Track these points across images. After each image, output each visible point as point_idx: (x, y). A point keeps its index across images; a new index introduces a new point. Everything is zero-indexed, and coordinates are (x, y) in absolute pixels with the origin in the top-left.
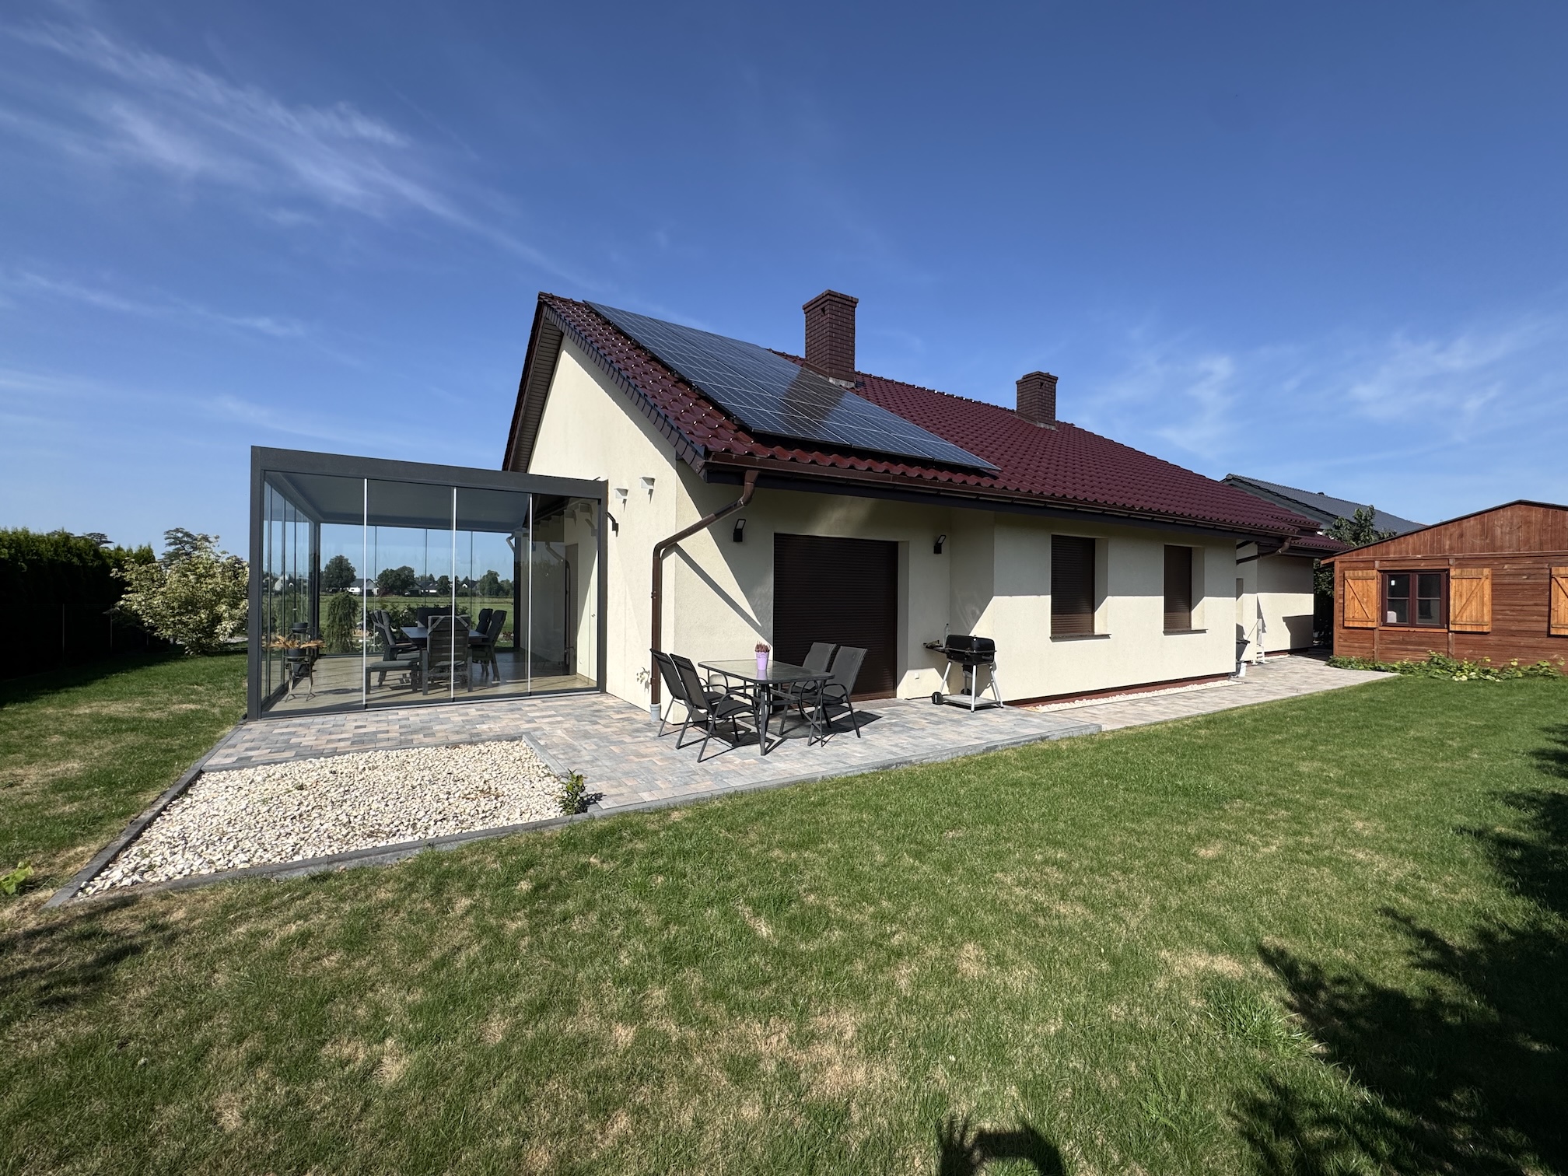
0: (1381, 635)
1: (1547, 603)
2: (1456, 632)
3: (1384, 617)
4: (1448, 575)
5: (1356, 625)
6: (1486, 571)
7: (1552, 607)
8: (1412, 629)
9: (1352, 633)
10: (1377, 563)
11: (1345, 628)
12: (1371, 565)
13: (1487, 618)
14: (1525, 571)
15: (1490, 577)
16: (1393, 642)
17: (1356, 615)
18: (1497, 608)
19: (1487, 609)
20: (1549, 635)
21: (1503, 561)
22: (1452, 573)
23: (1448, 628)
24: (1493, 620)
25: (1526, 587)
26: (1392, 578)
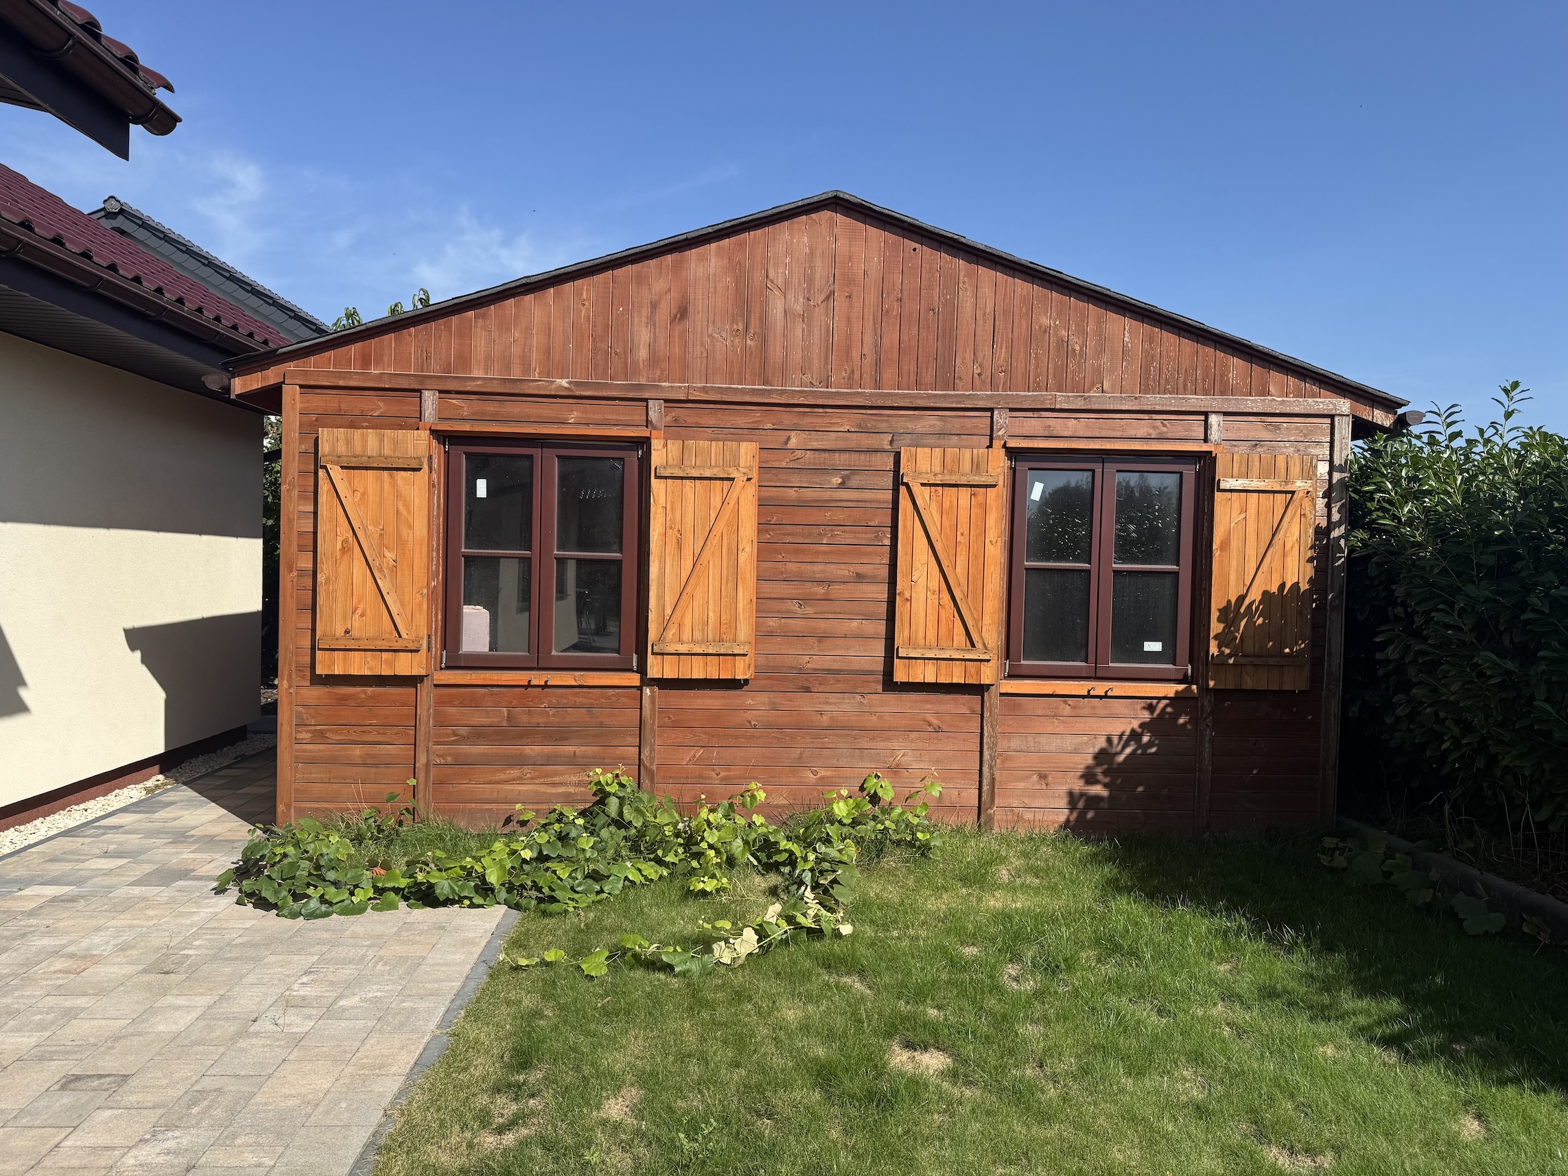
0: (439, 702)
1: (884, 572)
2: (663, 684)
3: (450, 629)
4: (645, 462)
5: (359, 665)
6: (747, 451)
7: (899, 588)
8: (538, 678)
9: (342, 700)
10: (430, 398)
11: (318, 680)
12: (406, 406)
13: (745, 630)
14: (841, 460)
15: (754, 474)
16: (479, 734)
17: (356, 624)
18: (772, 589)
19: (745, 595)
20: (890, 684)
21: (787, 418)
22: (659, 456)
23: (642, 669)
24: (763, 635)
25: (840, 516)
26: (478, 467)
